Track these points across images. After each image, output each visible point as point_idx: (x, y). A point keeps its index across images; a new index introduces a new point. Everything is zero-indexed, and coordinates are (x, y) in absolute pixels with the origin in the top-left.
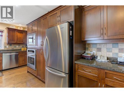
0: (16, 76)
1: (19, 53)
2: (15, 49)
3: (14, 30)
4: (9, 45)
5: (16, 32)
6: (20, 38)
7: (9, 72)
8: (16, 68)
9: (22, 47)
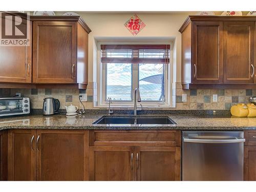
9: (230, 98)
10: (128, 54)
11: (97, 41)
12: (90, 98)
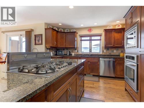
0: (110, 87)
1: (116, 59)
2: (112, 54)
3: (111, 30)
4: (106, 49)
5: (113, 33)
6: (118, 39)
7: (104, 81)
8: (113, 79)
9: (120, 51)
10: (88, 38)
11: (79, 35)
12: (78, 51)
